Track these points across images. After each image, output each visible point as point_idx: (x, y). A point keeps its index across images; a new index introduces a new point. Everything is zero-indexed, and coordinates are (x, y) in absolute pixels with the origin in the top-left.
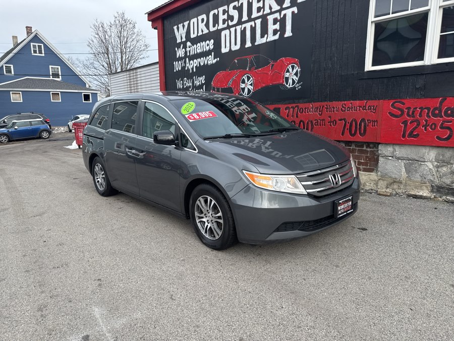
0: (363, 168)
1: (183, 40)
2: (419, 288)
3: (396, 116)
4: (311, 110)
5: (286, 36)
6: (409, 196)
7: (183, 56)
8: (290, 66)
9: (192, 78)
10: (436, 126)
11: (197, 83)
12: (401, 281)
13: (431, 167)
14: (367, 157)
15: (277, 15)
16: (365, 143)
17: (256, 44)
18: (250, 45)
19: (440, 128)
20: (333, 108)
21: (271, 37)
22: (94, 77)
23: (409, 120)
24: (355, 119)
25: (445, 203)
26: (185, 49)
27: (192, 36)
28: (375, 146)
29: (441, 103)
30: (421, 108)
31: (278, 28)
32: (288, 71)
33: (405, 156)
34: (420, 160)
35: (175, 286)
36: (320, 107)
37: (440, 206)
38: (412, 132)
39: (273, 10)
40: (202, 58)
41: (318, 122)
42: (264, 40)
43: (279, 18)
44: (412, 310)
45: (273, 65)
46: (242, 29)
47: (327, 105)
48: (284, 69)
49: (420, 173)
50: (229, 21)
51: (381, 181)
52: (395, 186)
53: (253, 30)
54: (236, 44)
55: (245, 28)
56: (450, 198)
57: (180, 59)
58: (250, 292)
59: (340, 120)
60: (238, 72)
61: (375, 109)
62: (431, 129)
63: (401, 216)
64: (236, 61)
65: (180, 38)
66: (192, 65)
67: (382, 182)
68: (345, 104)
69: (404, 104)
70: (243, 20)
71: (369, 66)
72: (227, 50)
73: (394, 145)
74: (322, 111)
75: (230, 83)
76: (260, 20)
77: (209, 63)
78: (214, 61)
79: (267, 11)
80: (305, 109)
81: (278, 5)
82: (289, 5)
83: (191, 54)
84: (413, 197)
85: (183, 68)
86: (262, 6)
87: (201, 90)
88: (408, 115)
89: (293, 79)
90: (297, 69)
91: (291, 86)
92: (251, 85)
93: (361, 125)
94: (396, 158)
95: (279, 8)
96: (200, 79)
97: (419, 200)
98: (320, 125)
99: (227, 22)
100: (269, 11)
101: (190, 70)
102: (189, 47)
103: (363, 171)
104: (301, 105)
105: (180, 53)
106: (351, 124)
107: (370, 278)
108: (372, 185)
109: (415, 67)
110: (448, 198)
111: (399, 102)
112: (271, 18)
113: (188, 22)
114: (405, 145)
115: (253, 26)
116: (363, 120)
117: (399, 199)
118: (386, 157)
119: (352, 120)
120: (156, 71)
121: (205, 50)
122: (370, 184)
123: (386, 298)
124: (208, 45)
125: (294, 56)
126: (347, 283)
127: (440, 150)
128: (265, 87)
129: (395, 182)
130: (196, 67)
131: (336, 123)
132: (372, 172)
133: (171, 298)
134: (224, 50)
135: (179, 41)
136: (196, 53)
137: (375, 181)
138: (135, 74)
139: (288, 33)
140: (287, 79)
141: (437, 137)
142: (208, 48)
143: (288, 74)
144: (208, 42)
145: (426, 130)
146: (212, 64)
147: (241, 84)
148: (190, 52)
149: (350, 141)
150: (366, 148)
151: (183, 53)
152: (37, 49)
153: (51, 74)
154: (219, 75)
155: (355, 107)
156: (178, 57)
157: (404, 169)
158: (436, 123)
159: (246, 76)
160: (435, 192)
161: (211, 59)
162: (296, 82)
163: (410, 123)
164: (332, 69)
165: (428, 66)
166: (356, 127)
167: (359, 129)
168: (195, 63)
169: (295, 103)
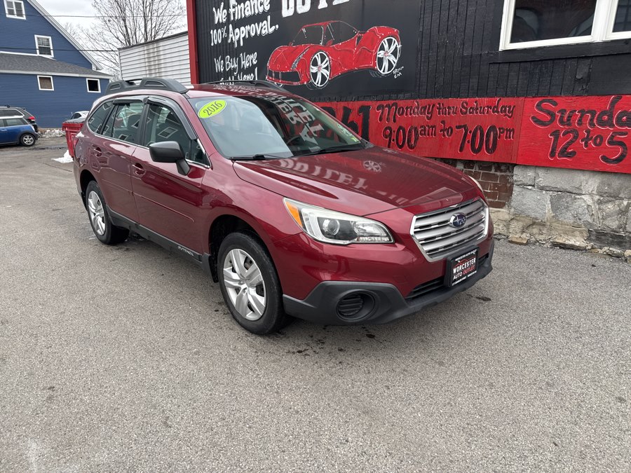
0: (489, 201)
2: (567, 404)
3: (543, 124)
4: (415, 111)
6: (555, 245)
7: (224, 20)
8: (385, 40)
9: (237, 56)
10: (602, 140)
11: (246, 64)
12: (540, 391)
13: (590, 202)
14: (495, 185)
16: (494, 163)
17: (335, 3)
18: (325, 5)
19: (608, 142)
20: (449, 108)
22: (105, 53)
23: (562, 129)
24: (480, 128)
25: (607, 257)
26: (228, 11)
28: (508, 169)
29: (613, 103)
30: (582, 112)
32: (382, 48)
33: (553, 185)
34: (575, 192)
35: (175, 401)
36: (429, 105)
37: (600, 262)
38: (565, 148)
40: (253, 25)
41: (425, 130)
44: (556, 445)
45: (359, 38)
47: (439, 104)
48: (375, 44)
49: (572, 212)
51: (514, 221)
52: (535, 230)
54: (303, 4)
56: (614, 250)
57: (220, 25)
58: (297, 412)
59: (460, 127)
60: (307, 48)
61: (512, 112)
62: (595, 144)
63: (542, 277)
64: (304, 30)
66: (238, 35)
67: (516, 224)
68: (466, 103)
69: (556, 104)
71: (505, 43)
72: (291, 12)
73: (537, 168)
74: (432, 113)
75: (295, 64)
77: (263, 32)
78: (271, 30)
80: (407, 108)
83: (236, 18)
84: (561, 248)
85: (225, 40)
87: (252, 75)
88: (561, 122)
89: (389, 60)
90: (397, 44)
91: (386, 73)
92: (327, 68)
93: (490, 136)
94: (538, 188)
96: (251, 57)
97: (568, 251)
98: (428, 135)
101: (234, 43)
102: (234, 7)
104: (401, 103)
105: (220, 16)
106: (474, 136)
107: (491, 385)
108: (500, 227)
109: (577, 44)
110: (611, 249)
111: (548, 101)
114: (554, 168)
116: (493, 128)
117: (539, 250)
118: (523, 185)
119: (477, 127)
120: (184, 45)
121: (257, 12)
122: (498, 225)
123: (515, 421)
124: (261, 4)
125: (392, 25)
126: (455, 395)
127: (606, 178)
128: (348, 72)
129: (534, 223)
130: (244, 38)
131: (452, 132)
132: (502, 208)
133: (165, 423)
134: (286, 13)
137: (505, 221)
138: (156, 50)
140: (381, 60)
141: (602, 157)
142: (261, 9)
143: (382, 52)
145: (586, 146)
146: (268, 35)
147: (311, 66)
148: (234, 14)
149: (472, 161)
150: (496, 171)
151: (224, 16)
152: (14, 9)
153: (37, 48)
154: (277, 52)
155: (481, 107)
156: (216, 22)
157: (550, 205)
158: (602, 135)
159: (318, 54)
160: (594, 240)
161: (266, 26)
162: (394, 65)
163: (563, 135)
164: (449, 46)
165: (597, 44)
166: (482, 140)
167: (486, 142)
168: (242, 33)
169: (391, 99)
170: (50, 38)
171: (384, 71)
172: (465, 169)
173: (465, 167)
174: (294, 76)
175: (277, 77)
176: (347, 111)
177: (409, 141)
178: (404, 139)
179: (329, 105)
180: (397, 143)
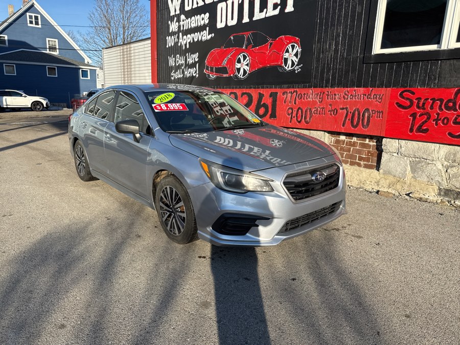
0: (364, 164)
1: (177, 13)
3: (404, 107)
4: (312, 95)
5: (287, 11)
7: (177, 30)
9: (185, 55)
10: (448, 119)
11: (190, 61)
13: (440, 167)
14: (369, 152)
16: (368, 135)
17: (254, 19)
18: (248, 20)
19: (454, 123)
21: (271, 12)
23: (419, 112)
24: (358, 109)
26: (179, 23)
27: (187, 8)
28: (379, 140)
29: (457, 94)
30: (433, 100)
31: (279, 2)
32: (287, 51)
33: (411, 153)
34: (428, 159)
36: (321, 93)
38: (421, 126)
40: (196, 33)
41: (317, 111)
42: (263, 15)
45: (271, 44)
46: (240, 2)
47: (328, 92)
48: (282, 48)
49: (426, 173)
51: (383, 179)
52: (399, 187)
53: (252, 3)
54: (232, 19)
55: (243, 1)
56: (458, 203)
57: (173, 33)
59: (343, 109)
60: (234, 50)
61: (381, 99)
62: (443, 123)
63: (403, 222)
64: (232, 38)
65: (174, 10)
66: (186, 40)
67: (384, 181)
68: (348, 91)
69: (413, 93)
71: (377, 49)
72: (223, 25)
73: (400, 140)
74: (322, 98)
75: (225, 62)
77: (203, 38)
78: (209, 37)
80: (304, 94)
83: (185, 28)
84: (418, 200)
85: (176, 43)
87: (194, 68)
88: (418, 107)
89: (292, 60)
90: (298, 49)
91: (290, 69)
92: (247, 65)
93: (365, 116)
94: (401, 155)
96: (194, 56)
97: (423, 203)
98: (320, 114)
101: (183, 46)
102: (183, 21)
103: (364, 167)
104: (300, 91)
105: (173, 27)
106: (353, 115)
108: (372, 184)
109: (430, 52)
111: (409, 91)
114: (412, 140)
116: (367, 110)
118: (390, 153)
119: (355, 110)
120: (147, 47)
121: (199, 25)
124: (203, 19)
127: (451, 149)
128: (262, 68)
129: (398, 181)
130: (190, 43)
131: (337, 112)
132: (373, 169)
134: (220, 25)
135: (172, 13)
137: (376, 179)
138: (129, 50)
139: (290, 8)
140: (286, 60)
141: (449, 134)
142: (202, 23)
143: (287, 54)
144: (203, 15)
145: (436, 125)
146: (207, 41)
147: (236, 63)
148: (183, 26)
149: (352, 133)
150: (369, 141)
151: (176, 27)
152: (34, 20)
153: (48, 47)
154: (213, 53)
155: (358, 95)
156: (171, 31)
157: (410, 168)
158: (449, 117)
159: (242, 54)
160: (443, 196)
161: (205, 35)
162: (296, 63)
163: (419, 116)
164: (336, 51)
165: (444, 50)
166: (359, 118)
167: (362, 120)
168: (188, 39)
169: (293, 88)
170: (57, 40)
171: (288, 67)
172: (346, 140)
173: (346, 138)
174: (224, 70)
175: (212, 70)
176: (261, 96)
177: (305, 118)
178: (302, 116)
179: (248, 91)
180: (297, 119)
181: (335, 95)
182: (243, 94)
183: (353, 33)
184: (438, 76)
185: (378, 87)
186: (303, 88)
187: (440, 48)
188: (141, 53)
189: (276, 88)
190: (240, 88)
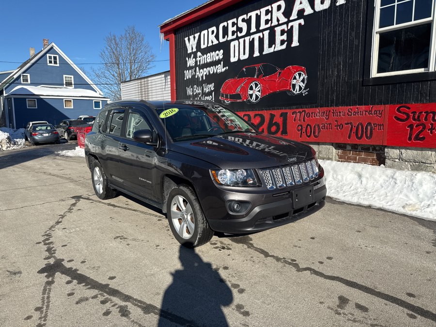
1: (193, 51)
3: (402, 120)
4: (318, 114)
5: (293, 45)
7: (194, 65)
9: (202, 85)
11: (207, 90)
14: (373, 159)
15: (284, 27)
16: (371, 146)
17: (264, 53)
18: (258, 55)
21: (278, 47)
23: (415, 123)
24: (361, 124)
26: (196, 59)
27: (203, 47)
28: (381, 149)
30: (427, 113)
31: (285, 39)
32: (295, 78)
33: (411, 158)
34: (427, 162)
36: (327, 111)
38: (418, 135)
39: (280, 22)
40: (212, 67)
41: (325, 126)
42: (272, 50)
43: (286, 29)
45: (280, 73)
46: (251, 40)
47: (333, 110)
48: (290, 76)
50: (238, 33)
53: (261, 40)
54: (244, 54)
55: (253, 39)
57: (191, 68)
59: (348, 124)
60: (246, 80)
61: (381, 114)
64: (244, 69)
65: (191, 48)
66: (202, 73)
68: (351, 109)
69: (409, 108)
70: (251, 32)
71: (374, 73)
72: (236, 59)
73: (400, 148)
74: (328, 115)
75: (239, 89)
76: (268, 31)
77: (218, 71)
78: (223, 70)
79: (275, 23)
80: (312, 113)
81: (286, 17)
82: (296, 17)
83: (201, 63)
85: (193, 76)
86: (270, 19)
87: (211, 96)
88: (414, 119)
89: (299, 86)
90: (304, 76)
91: (298, 92)
92: (259, 91)
93: (368, 129)
94: (402, 160)
95: (286, 20)
96: (210, 86)
98: (327, 129)
99: (236, 34)
100: (277, 23)
101: (199, 78)
102: (200, 57)
104: (308, 110)
105: (191, 62)
106: (357, 128)
109: (420, 73)
111: (405, 107)
112: (278, 30)
113: (199, 34)
114: (412, 147)
115: (262, 37)
116: (369, 124)
118: (393, 160)
119: (359, 124)
121: (214, 60)
124: (217, 55)
128: (273, 93)
130: (206, 75)
131: (342, 127)
134: (233, 59)
135: (189, 51)
136: (206, 62)
138: (146, 82)
139: (295, 43)
140: (294, 86)
142: (217, 58)
143: (295, 81)
144: (217, 52)
145: (431, 133)
146: (221, 73)
147: (249, 90)
148: (200, 61)
149: (356, 144)
151: (193, 62)
152: (53, 60)
153: (65, 83)
154: (227, 83)
155: (361, 112)
156: (188, 66)
159: (254, 83)
161: (220, 68)
162: (303, 88)
163: (416, 127)
164: (338, 76)
165: (432, 72)
166: (362, 131)
167: (366, 132)
168: (205, 72)
169: (301, 108)
171: (297, 91)
174: (238, 96)
175: (227, 97)
176: (272, 116)
177: (314, 133)
178: (311, 131)
179: (260, 112)
180: (306, 134)
181: (340, 112)
182: (256, 115)
183: (352, 62)
184: (428, 93)
185: (378, 104)
186: (311, 108)
187: (429, 70)
188: (157, 85)
189: (286, 109)
190: (253, 110)
